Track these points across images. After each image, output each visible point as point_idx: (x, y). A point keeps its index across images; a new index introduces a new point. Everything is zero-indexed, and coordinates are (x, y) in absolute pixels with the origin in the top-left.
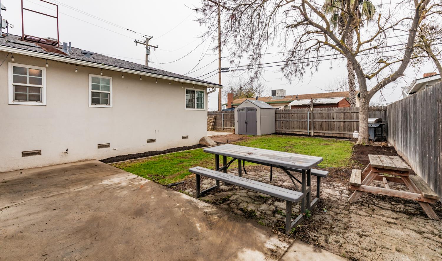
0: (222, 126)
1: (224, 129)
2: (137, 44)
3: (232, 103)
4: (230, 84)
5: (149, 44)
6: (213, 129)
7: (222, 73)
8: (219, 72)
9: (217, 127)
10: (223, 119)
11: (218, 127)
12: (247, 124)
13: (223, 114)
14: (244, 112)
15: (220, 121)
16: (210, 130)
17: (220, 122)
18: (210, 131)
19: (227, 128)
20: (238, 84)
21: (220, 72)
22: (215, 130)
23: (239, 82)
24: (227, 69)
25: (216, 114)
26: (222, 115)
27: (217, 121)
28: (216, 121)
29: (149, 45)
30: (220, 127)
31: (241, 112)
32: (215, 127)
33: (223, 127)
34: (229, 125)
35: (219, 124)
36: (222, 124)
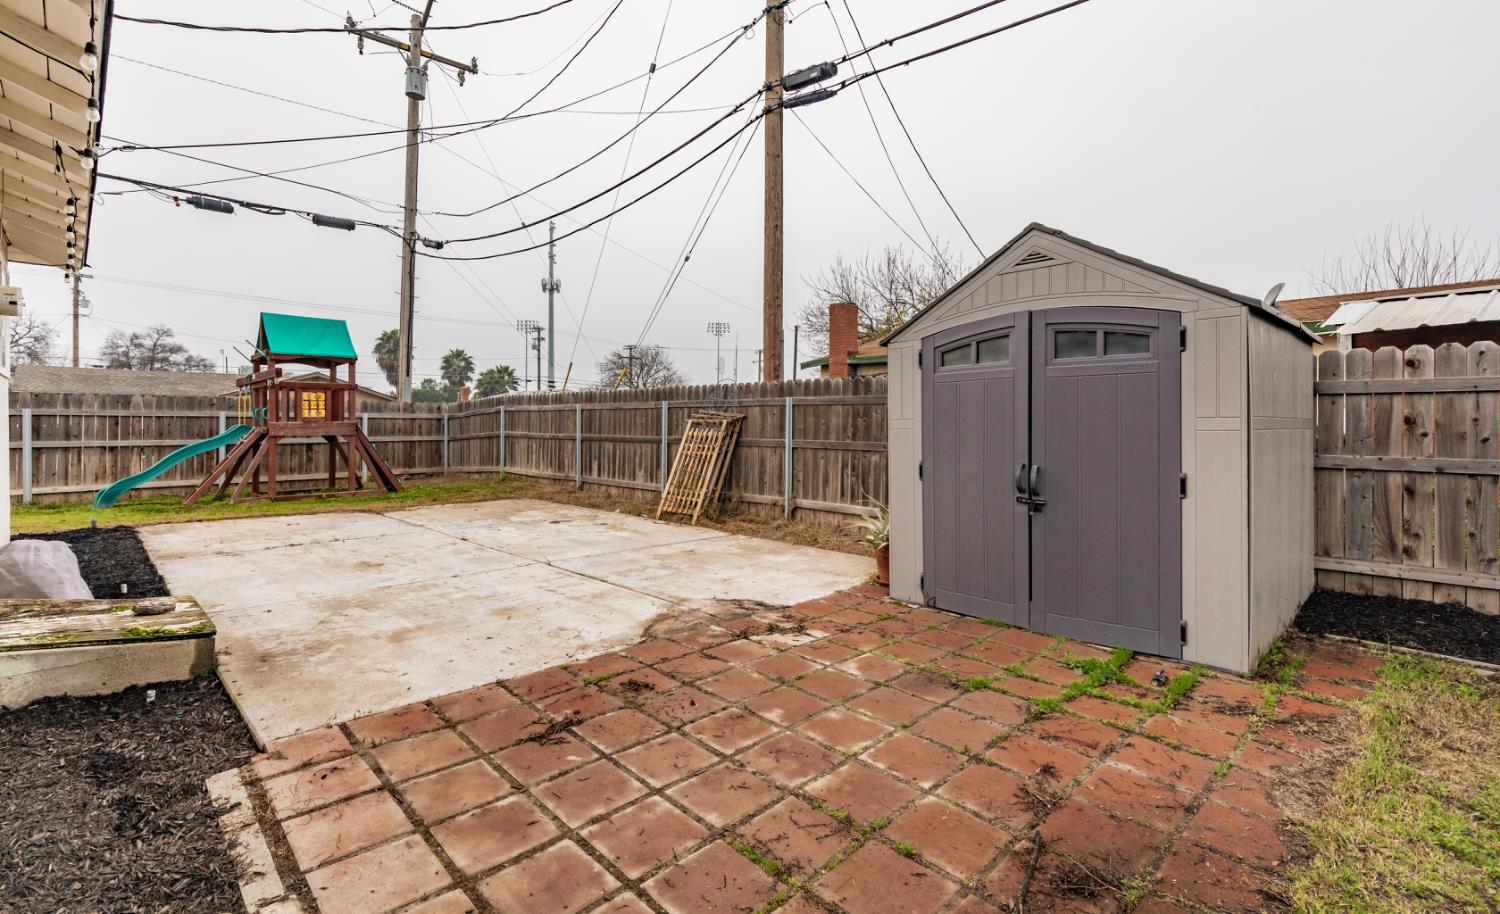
0: (781, 493)
1: (794, 510)
2: (361, 46)
3: (850, 354)
4: (842, 276)
5: (424, 48)
6: (723, 511)
7: (786, 112)
8: (767, 111)
9: (749, 496)
10: (788, 441)
11: (758, 498)
12: (1037, 508)
13: (789, 401)
14: (1007, 364)
15: (768, 452)
16: (696, 512)
17: (771, 463)
18: (699, 523)
19: (820, 504)
20: (878, 276)
21: (774, 113)
22: (736, 513)
23: (885, 270)
24: (828, 71)
25: (741, 407)
26: (783, 409)
27: (751, 455)
28: (744, 451)
29: (423, 54)
30: (767, 498)
31: (959, 368)
32: (735, 494)
33: (786, 499)
34: (835, 484)
35: (762, 473)
36: (781, 477)
